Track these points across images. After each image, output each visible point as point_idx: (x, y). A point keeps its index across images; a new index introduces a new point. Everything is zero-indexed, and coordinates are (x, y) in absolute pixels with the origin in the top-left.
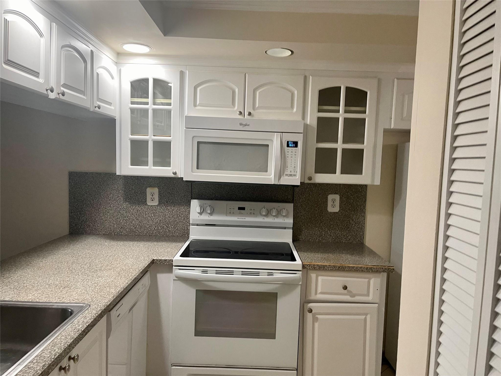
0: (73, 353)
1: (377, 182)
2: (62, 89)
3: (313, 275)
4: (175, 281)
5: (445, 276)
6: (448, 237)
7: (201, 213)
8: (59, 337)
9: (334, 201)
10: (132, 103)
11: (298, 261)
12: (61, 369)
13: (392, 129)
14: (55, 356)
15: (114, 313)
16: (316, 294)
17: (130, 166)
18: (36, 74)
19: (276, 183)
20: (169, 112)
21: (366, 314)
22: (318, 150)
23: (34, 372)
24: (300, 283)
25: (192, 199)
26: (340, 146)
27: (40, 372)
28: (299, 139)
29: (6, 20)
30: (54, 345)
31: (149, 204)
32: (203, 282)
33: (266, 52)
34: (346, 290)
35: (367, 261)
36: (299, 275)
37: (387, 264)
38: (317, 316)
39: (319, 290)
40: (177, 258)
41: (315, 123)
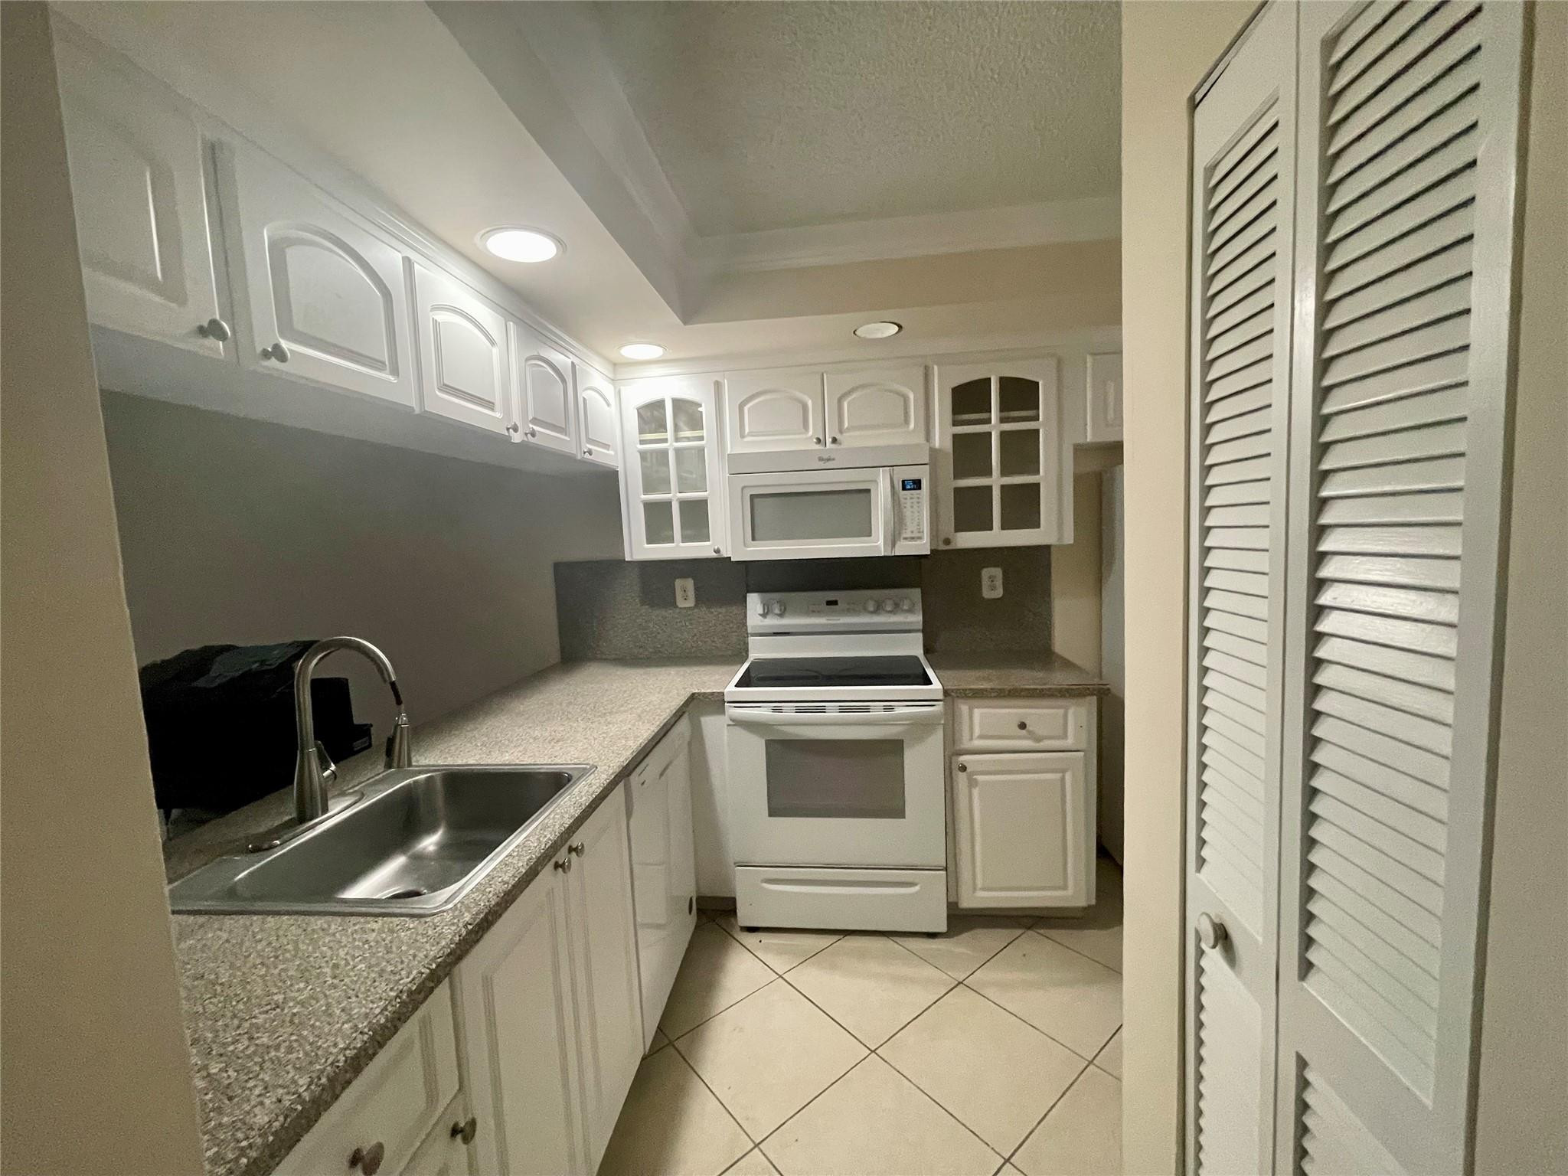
0: (575, 841)
1: (1069, 538)
2: (531, 426)
3: (964, 707)
4: (731, 727)
5: (1205, 721)
6: (1208, 630)
7: (764, 615)
8: (552, 816)
9: (992, 579)
10: (642, 442)
11: (936, 684)
12: (557, 866)
13: (1088, 443)
14: (546, 844)
15: (635, 779)
16: (971, 739)
17: (646, 546)
18: (490, 405)
19: (889, 554)
20: (701, 450)
21: (1063, 771)
22: (958, 491)
23: (515, 870)
24: (943, 722)
25: (748, 592)
26: (996, 481)
27: (524, 871)
28: (923, 474)
29: (435, 322)
30: (545, 828)
31: (680, 606)
32: (775, 727)
33: (854, 332)
34: (1024, 731)
35: (1060, 679)
36: (939, 707)
37: (1096, 681)
38: (975, 777)
39: (977, 732)
40: (731, 690)
41: (948, 445)
